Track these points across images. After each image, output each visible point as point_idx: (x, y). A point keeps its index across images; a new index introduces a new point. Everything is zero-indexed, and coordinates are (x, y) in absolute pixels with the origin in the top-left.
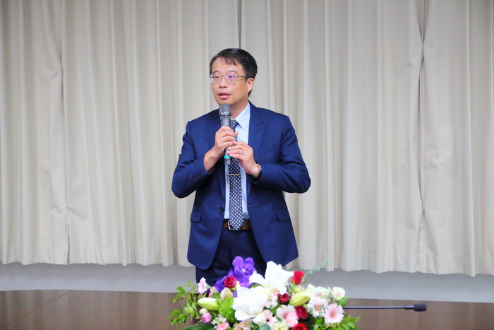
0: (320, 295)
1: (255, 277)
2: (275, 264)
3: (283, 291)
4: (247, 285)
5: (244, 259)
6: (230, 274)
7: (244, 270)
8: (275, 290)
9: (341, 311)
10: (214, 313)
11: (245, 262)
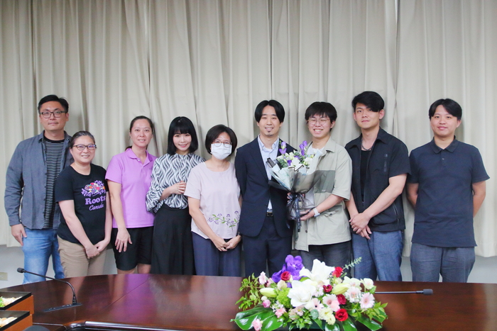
0: (354, 285)
1: (304, 272)
2: (319, 262)
3: (327, 283)
4: (298, 277)
5: (294, 257)
6: (284, 268)
7: (294, 266)
8: (320, 282)
9: (372, 297)
10: (273, 300)
11: (296, 259)
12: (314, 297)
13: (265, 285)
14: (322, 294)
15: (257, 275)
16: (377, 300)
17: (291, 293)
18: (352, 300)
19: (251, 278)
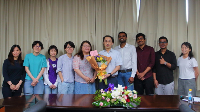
0: (130, 92)
1: (115, 88)
3: (123, 91)
6: (108, 88)
7: (112, 87)
8: (121, 91)
9: (136, 95)
10: (106, 97)
11: (112, 85)
12: (119, 95)
13: (102, 93)
14: (122, 94)
15: (100, 90)
16: (138, 96)
17: (112, 94)
18: (130, 97)
19: (98, 90)
